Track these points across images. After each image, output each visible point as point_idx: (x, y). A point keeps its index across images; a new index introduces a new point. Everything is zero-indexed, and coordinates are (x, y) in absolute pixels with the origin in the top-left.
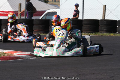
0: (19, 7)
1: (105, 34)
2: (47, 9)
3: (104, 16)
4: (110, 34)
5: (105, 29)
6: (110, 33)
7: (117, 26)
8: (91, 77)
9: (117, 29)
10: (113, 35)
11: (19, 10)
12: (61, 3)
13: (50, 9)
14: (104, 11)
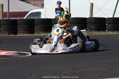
0: (1, 8)
1: (94, 32)
2: (30, 10)
3: (91, 15)
4: (99, 33)
5: (93, 28)
6: (99, 31)
7: (106, 24)
8: (88, 70)
9: (107, 27)
10: (102, 33)
11: (1, 11)
12: (45, 3)
13: (33, 9)
14: (91, 9)
